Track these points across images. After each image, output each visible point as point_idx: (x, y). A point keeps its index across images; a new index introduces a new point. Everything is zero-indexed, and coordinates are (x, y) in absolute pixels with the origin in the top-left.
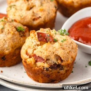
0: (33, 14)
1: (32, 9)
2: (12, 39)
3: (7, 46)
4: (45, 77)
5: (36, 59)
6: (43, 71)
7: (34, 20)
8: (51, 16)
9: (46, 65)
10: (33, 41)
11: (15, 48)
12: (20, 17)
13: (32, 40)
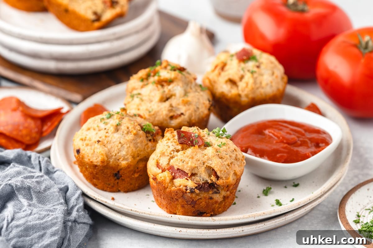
0: (170, 108)
1: (169, 100)
2: (134, 142)
3: (123, 153)
4: (187, 204)
5: (173, 174)
6: (184, 193)
7: (172, 118)
8: (202, 114)
9: (190, 184)
10: (170, 144)
11: (138, 158)
12: (148, 112)
13: (167, 143)
